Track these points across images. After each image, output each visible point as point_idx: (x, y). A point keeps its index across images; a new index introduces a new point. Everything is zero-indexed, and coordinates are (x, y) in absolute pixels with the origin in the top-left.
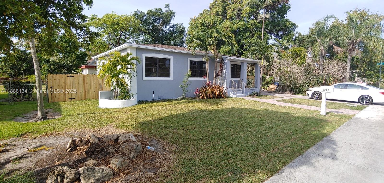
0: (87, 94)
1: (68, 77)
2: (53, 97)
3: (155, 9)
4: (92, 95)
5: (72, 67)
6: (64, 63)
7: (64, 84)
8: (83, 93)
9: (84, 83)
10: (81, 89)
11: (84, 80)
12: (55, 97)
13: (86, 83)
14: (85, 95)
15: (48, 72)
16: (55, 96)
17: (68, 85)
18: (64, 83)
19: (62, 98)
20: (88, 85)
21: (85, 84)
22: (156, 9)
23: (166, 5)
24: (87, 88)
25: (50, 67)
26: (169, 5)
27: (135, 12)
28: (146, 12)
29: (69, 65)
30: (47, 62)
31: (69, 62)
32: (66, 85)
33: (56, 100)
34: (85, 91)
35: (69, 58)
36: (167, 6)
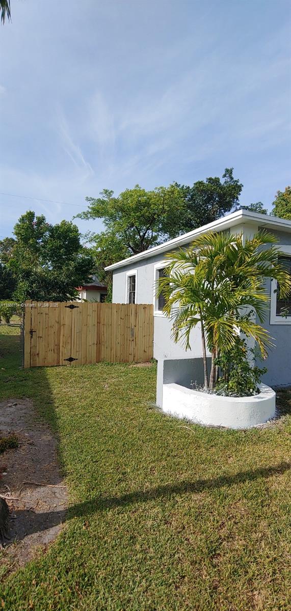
0: (103, 349)
1: (67, 308)
2: (33, 355)
3: (208, 179)
4: (112, 351)
5: (68, 286)
6: (55, 278)
7: (57, 325)
8: (96, 346)
9: (99, 323)
10: (92, 339)
11: (99, 318)
12: (38, 354)
13: (102, 322)
14: (99, 352)
15: (26, 296)
16: (38, 352)
17: (66, 327)
18: (58, 323)
19: (51, 357)
20: (105, 329)
21: (100, 326)
22: (210, 180)
23: (227, 170)
24: (103, 335)
25: (31, 287)
26: (231, 170)
27: (172, 186)
28: (191, 186)
29: (63, 283)
30: (26, 277)
31: (63, 278)
32: (62, 327)
33: (39, 362)
34: (99, 343)
35: (64, 268)
36: (229, 172)
